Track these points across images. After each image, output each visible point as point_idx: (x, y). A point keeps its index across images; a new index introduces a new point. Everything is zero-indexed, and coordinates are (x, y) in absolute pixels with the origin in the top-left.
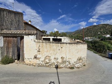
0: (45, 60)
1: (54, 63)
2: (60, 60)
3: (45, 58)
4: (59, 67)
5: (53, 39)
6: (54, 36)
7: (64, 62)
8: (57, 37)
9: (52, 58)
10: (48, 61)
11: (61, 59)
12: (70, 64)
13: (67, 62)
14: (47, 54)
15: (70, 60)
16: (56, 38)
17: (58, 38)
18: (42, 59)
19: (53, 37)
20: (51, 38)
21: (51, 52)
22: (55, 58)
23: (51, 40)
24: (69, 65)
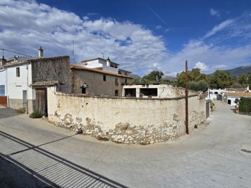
0: (65, 119)
1: (76, 125)
2: (84, 123)
3: (66, 117)
4: (84, 132)
5: (141, 89)
6: (143, 85)
7: (91, 127)
8: (148, 85)
9: (74, 117)
10: (69, 121)
11: (86, 122)
12: (100, 131)
13: (96, 127)
14: (68, 111)
15: (101, 125)
16: (146, 87)
17: (151, 86)
18: (62, 117)
19: (141, 86)
20: (138, 87)
21: (73, 108)
22: (77, 119)
23: (138, 92)
24: (100, 134)
